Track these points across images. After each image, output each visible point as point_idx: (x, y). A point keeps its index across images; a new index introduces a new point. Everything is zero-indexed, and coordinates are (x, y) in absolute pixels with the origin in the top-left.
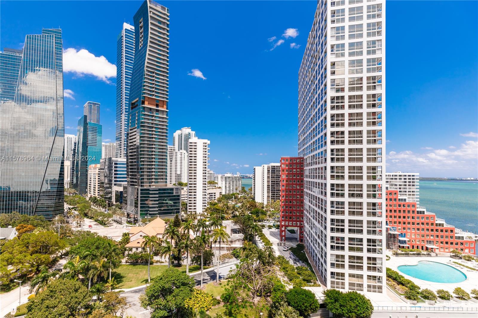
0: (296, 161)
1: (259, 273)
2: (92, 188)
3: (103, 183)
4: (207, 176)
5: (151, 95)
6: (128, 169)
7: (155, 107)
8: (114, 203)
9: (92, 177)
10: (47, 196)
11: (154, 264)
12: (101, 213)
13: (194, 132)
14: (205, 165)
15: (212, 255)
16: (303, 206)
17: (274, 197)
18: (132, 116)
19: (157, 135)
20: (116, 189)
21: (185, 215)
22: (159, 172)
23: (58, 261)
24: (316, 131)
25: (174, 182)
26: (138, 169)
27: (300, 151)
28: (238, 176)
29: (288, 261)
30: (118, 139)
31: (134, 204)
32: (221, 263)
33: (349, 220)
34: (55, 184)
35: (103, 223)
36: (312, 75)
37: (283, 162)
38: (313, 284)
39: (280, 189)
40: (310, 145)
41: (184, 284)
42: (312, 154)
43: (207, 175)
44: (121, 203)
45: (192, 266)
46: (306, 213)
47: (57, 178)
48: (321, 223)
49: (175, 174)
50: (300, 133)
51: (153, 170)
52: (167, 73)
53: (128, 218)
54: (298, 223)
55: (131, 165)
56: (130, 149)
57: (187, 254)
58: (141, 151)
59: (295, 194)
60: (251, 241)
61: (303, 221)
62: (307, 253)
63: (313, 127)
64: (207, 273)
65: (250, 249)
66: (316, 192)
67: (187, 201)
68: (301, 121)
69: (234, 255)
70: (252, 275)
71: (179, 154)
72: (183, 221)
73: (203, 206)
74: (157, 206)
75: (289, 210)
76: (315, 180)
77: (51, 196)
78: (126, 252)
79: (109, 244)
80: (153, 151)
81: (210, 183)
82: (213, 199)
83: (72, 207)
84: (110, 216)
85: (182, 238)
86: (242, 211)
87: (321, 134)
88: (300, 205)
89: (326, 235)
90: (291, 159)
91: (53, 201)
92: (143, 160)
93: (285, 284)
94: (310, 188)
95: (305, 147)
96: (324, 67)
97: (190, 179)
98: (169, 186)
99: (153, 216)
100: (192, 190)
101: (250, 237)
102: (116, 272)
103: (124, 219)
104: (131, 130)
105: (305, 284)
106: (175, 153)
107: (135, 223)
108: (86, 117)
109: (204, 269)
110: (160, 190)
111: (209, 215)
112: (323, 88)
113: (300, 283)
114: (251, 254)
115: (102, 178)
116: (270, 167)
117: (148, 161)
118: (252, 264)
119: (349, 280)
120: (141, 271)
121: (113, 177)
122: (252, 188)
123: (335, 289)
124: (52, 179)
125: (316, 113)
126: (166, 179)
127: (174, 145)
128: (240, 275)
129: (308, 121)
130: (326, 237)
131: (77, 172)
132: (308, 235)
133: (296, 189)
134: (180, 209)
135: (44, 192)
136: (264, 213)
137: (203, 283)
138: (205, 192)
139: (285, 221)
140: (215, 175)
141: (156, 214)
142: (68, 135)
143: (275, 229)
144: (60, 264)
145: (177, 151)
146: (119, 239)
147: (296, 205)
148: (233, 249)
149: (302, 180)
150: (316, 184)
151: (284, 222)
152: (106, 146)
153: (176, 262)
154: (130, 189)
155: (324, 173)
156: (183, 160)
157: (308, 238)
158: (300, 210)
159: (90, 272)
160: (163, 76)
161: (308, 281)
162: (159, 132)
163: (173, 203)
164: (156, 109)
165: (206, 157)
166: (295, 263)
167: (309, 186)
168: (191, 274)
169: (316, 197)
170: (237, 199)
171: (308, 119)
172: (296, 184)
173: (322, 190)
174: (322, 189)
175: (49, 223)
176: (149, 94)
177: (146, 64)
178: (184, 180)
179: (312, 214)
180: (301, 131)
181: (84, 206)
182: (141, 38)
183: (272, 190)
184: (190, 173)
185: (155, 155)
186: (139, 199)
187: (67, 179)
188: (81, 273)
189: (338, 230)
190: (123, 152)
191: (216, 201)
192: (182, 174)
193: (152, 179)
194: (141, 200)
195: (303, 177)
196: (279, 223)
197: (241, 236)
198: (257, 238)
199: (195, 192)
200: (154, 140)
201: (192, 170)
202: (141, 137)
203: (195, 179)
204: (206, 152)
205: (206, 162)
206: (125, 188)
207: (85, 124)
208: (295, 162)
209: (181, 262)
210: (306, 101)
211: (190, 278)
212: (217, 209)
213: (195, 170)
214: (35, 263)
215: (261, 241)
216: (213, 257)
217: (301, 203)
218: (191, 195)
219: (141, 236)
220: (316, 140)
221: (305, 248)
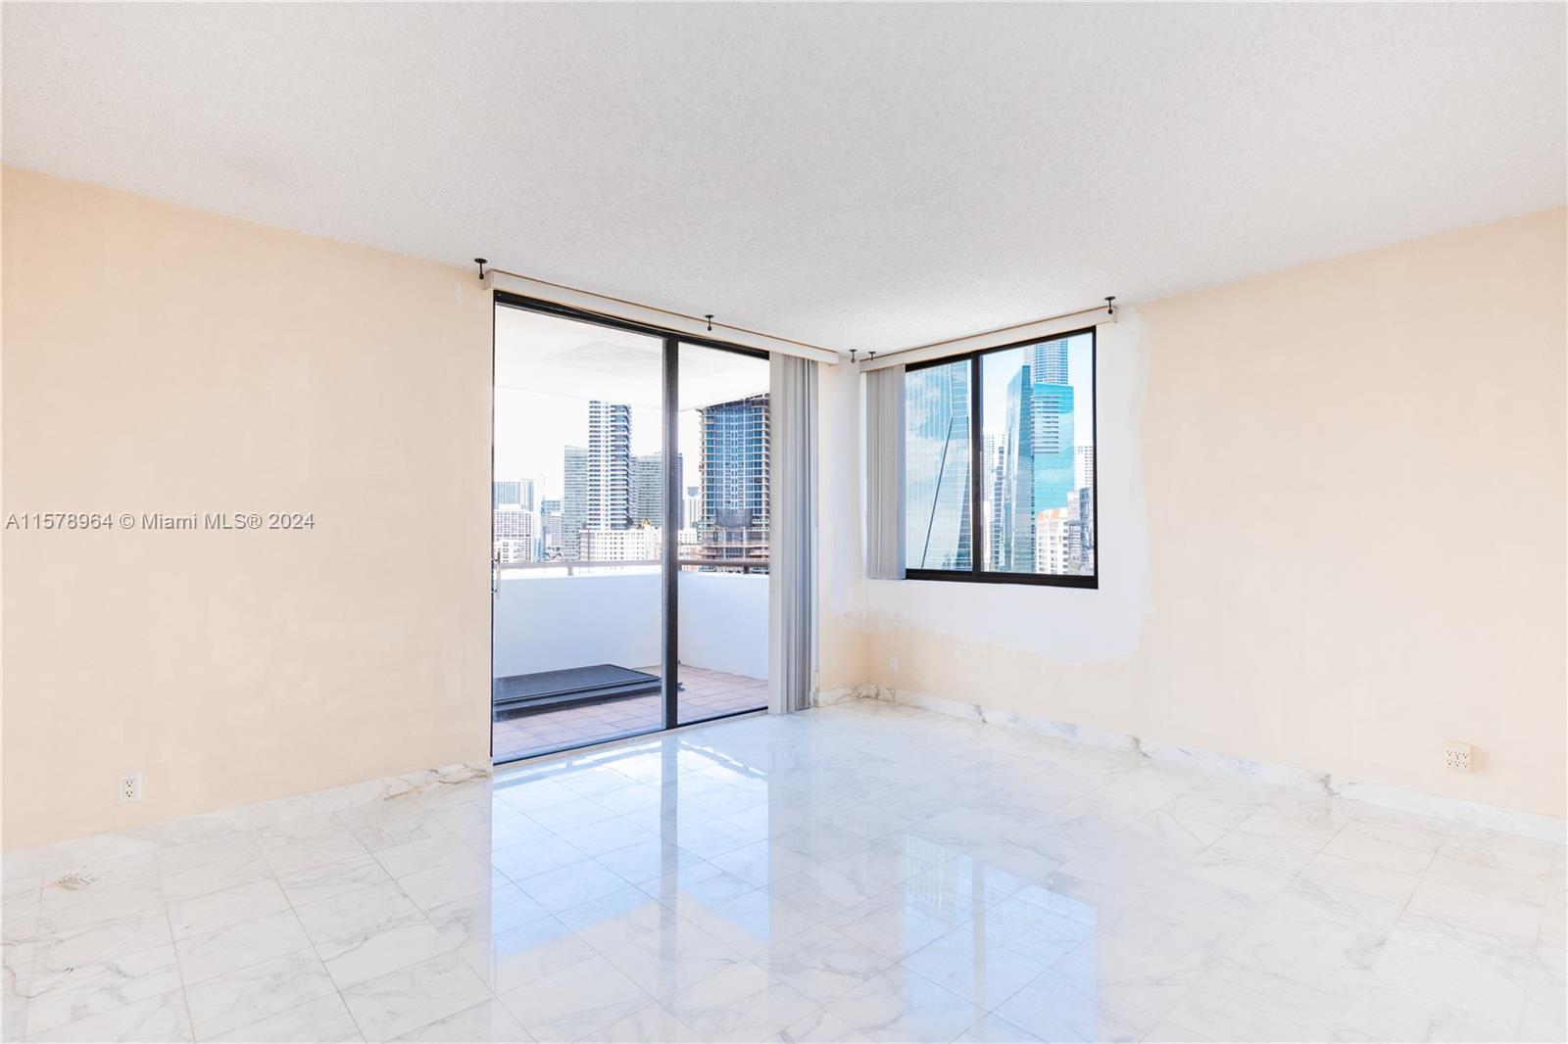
9: (1048, 548)
207: (1027, 392)
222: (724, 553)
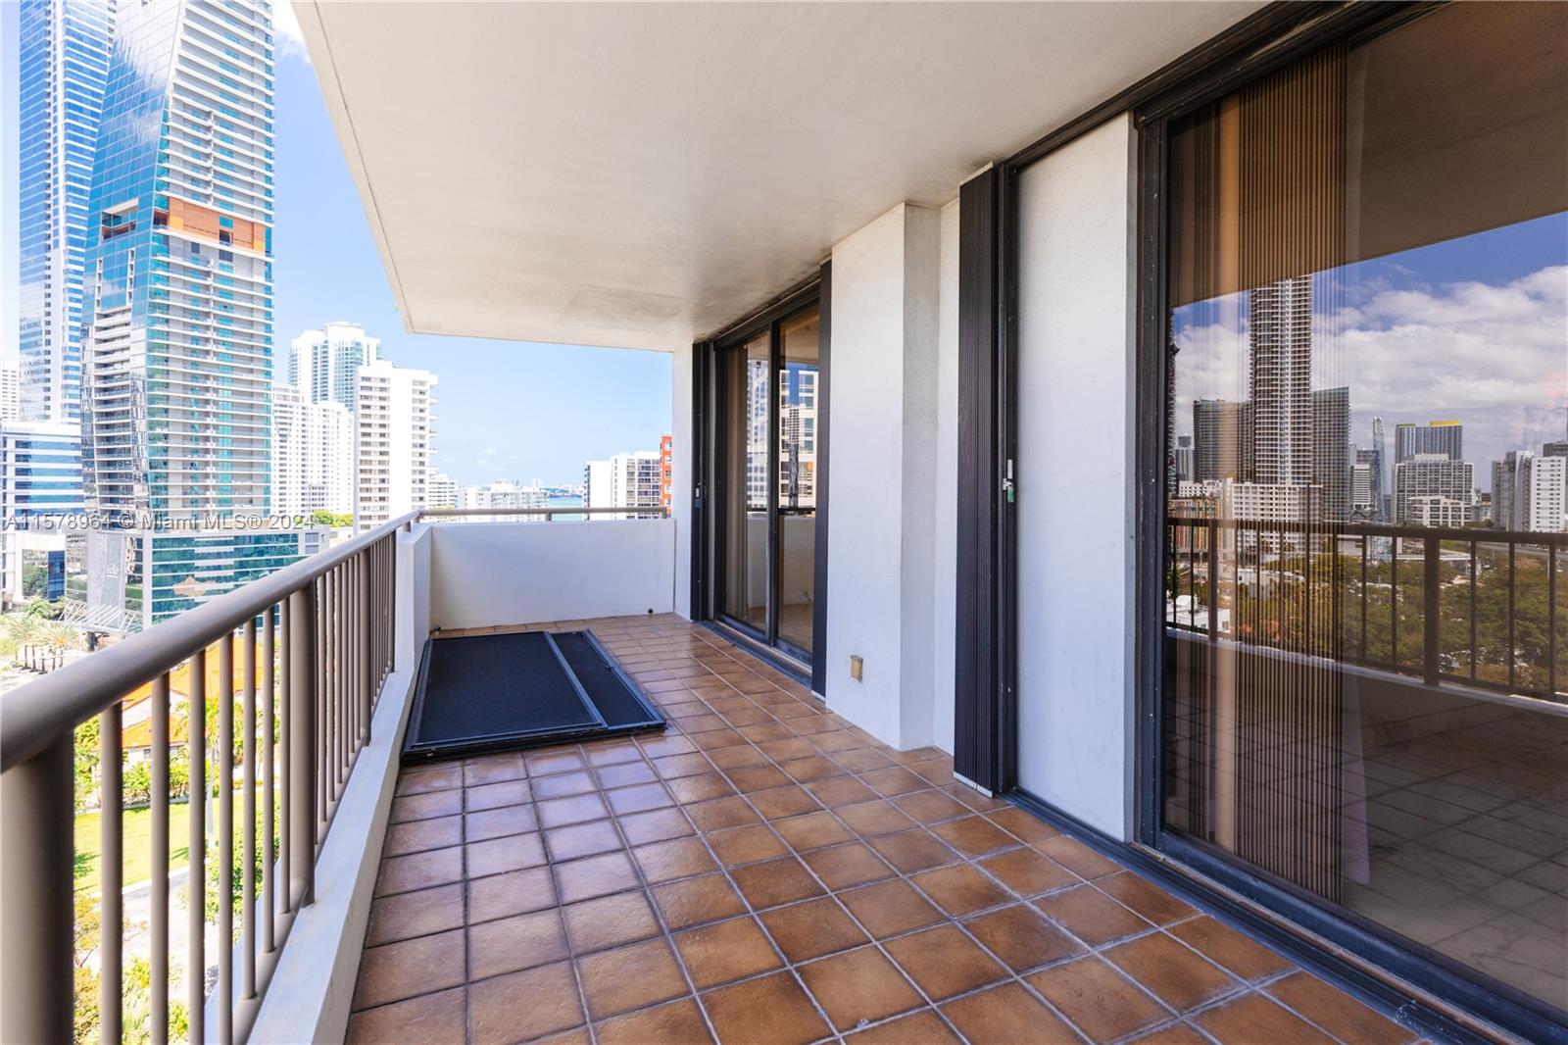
4: (427, 490)
5: (195, 195)
6: (88, 465)
8: (18, 598)
13: (374, 342)
14: (421, 455)
18: (106, 263)
19: (223, 343)
20: (26, 542)
22: (235, 476)
25: (294, 511)
28: (537, 490)
30: (35, 346)
31: (122, 598)
43: (426, 486)
44: (54, 596)
49: (301, 485)
51: (210, 469)
53: (91, 649)
55: (102, 452)
56: (99, 390)
58: (153, 399)
71: (315, 411)
80: (207, 402)
92: (165, 431)
97: (362, 499)
103: (75, 654)
104: (102, 316)
106: (300, 410)
110: (238, 540)
116: (636, 462)
117: (185, 438)
126: (267, 502)
127: (293, 380)
140: (456, 487)
145: (308, 403)
154: (100, 542)
156: (335, 435)
162: (235, 332)
164: (222, 252)
165: (422, 428)
176: (185, 190)
177: (174, 78)
178: (340, 505)
184: (363, 481)
185: (215, 415)
186: (147, 575)
190: (62, 399)
192: (330, 485)
193: (207, 500)
194: (157, 582)
200: (211, 359)
201: (370, 471)
202: (151, 348)
203: (382, 499)
204: (422, 411)
205: (421, 446)
206: (76, 538)
213: (382, 471)
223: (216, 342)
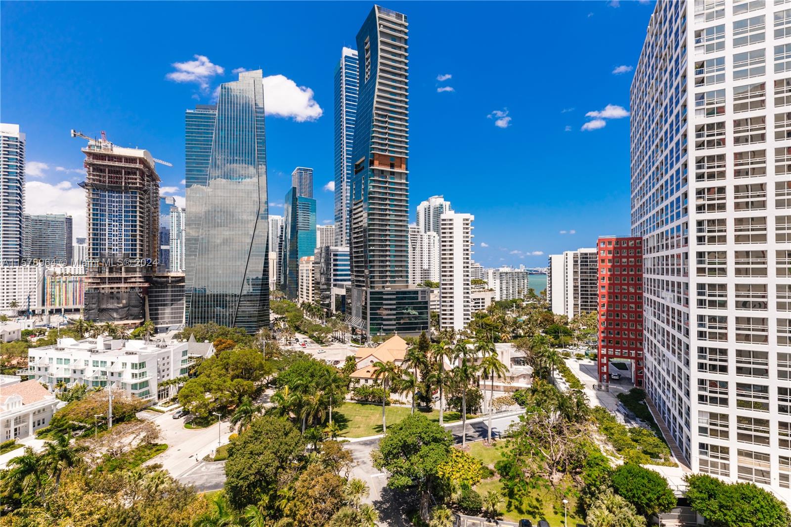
0: (628, 244)
1: (560, 433)
2: (305, 290)
3: (318, 283)
5: (382, 150)
6: (351, 262)
7: (388, 169)
8: (334, 312)
9: (305, 275)
10: (248, 301)
11: (392, 405)
12: (316, 325)
13: (448, 203)
14: (467, 254)
15: (480, 397)
16: (641, 323)
17: (585, 305)
18: (356, 184)
19: (392, 210)
20: (336, 291)
21: (436, 333)
22: (396, 266)
23: (263, 391)
24: (667, 189)
25: (418, 281)
26: (366, 262)
27: (634, 226)
28: (522, 271)
29: (614, 418)
30: (338, 218)
31: (361, 315)
32: (495, 411)
33: (737, 350)
34: (257, 285)
35: (319, 341)
36: (657, 90)
37: (602, 246)
38: (663, 460)
39: (598, 292)
40: (654, 215)
41: (436, 440)
42: (659, 231)
43: (470, 270)
44: (343, 312)
45: (448, 412)
46: (648, 335)
47: (260, 276)
48: (679, 354)
49: (421, 269)
50: (634, 194)
51: (388, 263)
52: (406, 115)
53: (353, 334)
54: (633, 352)
55: (355, 257)
56: (355, 233)
57: (441, 394)
58: (370, 235)
59: (625, 302)
60: (546, 378)
61: (642, 350)
62: (651, 406)
63: (660, 183)
64: (472, 424)
65: (544, 392)
66: (667, 299)
67: (438, 310)
68: (636, 174)
69: (517, 400)
70: (549, 435)
71: (425, 237)
72: (433, 341)
73: (464, 319)
74: (395, 317)
75: (614, 329)
76: (665, 278)
77: (254, 301)
78: (352, 385)
79: (327, 371)
80: (386, 235)
81: (475, 282)
82: (481, 308)
83: (279, 316)
84: (328, 331)
85: (432, 368)
86: (530, 328)
87: (676, 195)
88: (636, 322)
89: (688, 376)
90: (618, 241)
91: (256, 308)
92: (373, 248)
93: (608, 457)
94: (655, 290)
95: (644, 219)
96: (681, 73)
97: (443, 276)
98: (412, 287)
99: (389, 332)
100: (446, 293)
101: (544, 372)
102: (337, 413)
103: (348, 335)
104: (355, 204)
105: (647, 460)
106: (420, 236)
107: (363, 343)
108: (294, 189)
109: (468, 418)
110: (398, 293)
111: (474, 333)
112: (679, 112)
113: (638, 457)
114: (545, 401)
115: (318, 276)
116: (579, 254)
117: (380, 250)
118: (549, 417)
119: (739, 461)
120: (372, 414)
121: (332, 275)
122: (547, 292)
123: (709, 474)
124: (254, 277)
125: (666, 157)
126: (407, 277)
127: (418, 225)
128: (527, 433)
129: (650, 173)
130: (688, 379)
131: (285, 267)
132: (652, 373)
133: (629, 293)
134: (429, 323)
135: (244, 296)
136: (568, 333)
137: (466, 440)
138: (468, 297)
139: (607, 347)
140: (484, 270)
141: (393, 330)
142: (273, 216)
143: (589, 360)
144: (266, 395)
145: (422, 233)
146: (342, 365)
147: (628, 321)
148: (514, 390)
149: (640, 278)
150: (667, 285)
151: (605, 350)
152: (322, 230)
153: (423, 404)
154: (355, 292)
155: (684, 264)
156: (433, 247)
157: (652, 379)
158: (636, 330)
159: (304, 409)
160: (400, 119)
161: (654, 456)
162: (396, 205)
163: (417, 313)
164: (391, 172)
165: (467, 241)
166: (626, 421)
167: (653, 288)
168: (446, 425)
169: (668, 307)
170: (520, 309)
171: (650, 169)
172: (628, 285)
173: (679, 295)
174: (679, 292)
175: (251, 338)
176: (379, 149)
177: (375, 105)
178: (435, 278)
179: (660, 337)
180: (636, 191)
181: (295, 316)
182: (367, 66)
183: (582, 294)
184: (444, 267)
185: (389, 240)
186: (369, 306)
187: (273, 278)
188: (293, 411)
189: (713, 368)
190: (345, 237)
191: (484, 311)
192: (431, 269)
194: (371, 309)
195: (641, 271)
196: (596, 351)
197: (528, 369)
198: (556, 375)
199: (452, 297)
200: (388, 217)
201: (446, 263)
202: (369, 214)
203: (451, 276)
204: (467, 233)
205: (467, 250)
206: (348, 290)
207: (295, 199)
208: (625, 245)
209: (431, 405)
210: (646, 138)
211: (446, 431)
212: (486, 324)
213: (451, 263)
214: (236, 392)
215: (564, 379)
216: (481, 401)
217: (639, 318)
218: (445, 302)
219: (372, 361)
220: (667, 206)
221: (647, 397)
222: (107, 281)
223: (389, 210)
